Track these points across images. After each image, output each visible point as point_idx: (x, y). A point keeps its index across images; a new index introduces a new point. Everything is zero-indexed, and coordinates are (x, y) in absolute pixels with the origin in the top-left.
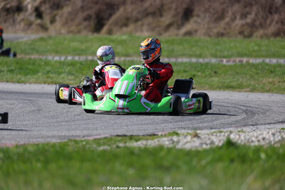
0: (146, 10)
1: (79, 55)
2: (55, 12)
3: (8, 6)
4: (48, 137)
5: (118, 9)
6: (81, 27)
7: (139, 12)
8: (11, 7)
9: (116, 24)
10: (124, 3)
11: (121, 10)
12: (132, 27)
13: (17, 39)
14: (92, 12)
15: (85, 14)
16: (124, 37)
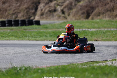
0: (107, 9)
1: (79, 28)
2: (70, 11)
3: (50, 9)
4: (62, 63)
5: (95, 9)
6: (81, 17)
7: (104, 10)
8: (52, 10)
9: (95, 15)
10: (98, 6)
11: (97, 9)
12: (101, 16)
13: (54, 23)
14: (85, 11)
15: (82, 12)
16: (98, 21)
